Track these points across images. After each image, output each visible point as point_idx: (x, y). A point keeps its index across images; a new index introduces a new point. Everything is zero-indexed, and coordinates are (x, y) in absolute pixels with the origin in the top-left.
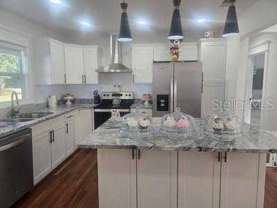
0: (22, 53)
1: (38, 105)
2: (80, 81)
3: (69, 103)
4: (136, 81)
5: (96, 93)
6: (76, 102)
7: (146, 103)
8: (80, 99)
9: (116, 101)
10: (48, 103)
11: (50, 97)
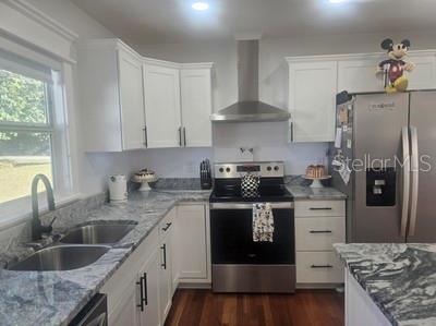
0: (55, 76)
1: (89, 200)
2: (173, 143)
3: (146, 188)
4: (298, 138)
5: (205, 165)
6: (159, 185)
7: (316, 185)
8: (168, 180)
9: (249, 183)
10: (108, 193)
11: (113, 179)
